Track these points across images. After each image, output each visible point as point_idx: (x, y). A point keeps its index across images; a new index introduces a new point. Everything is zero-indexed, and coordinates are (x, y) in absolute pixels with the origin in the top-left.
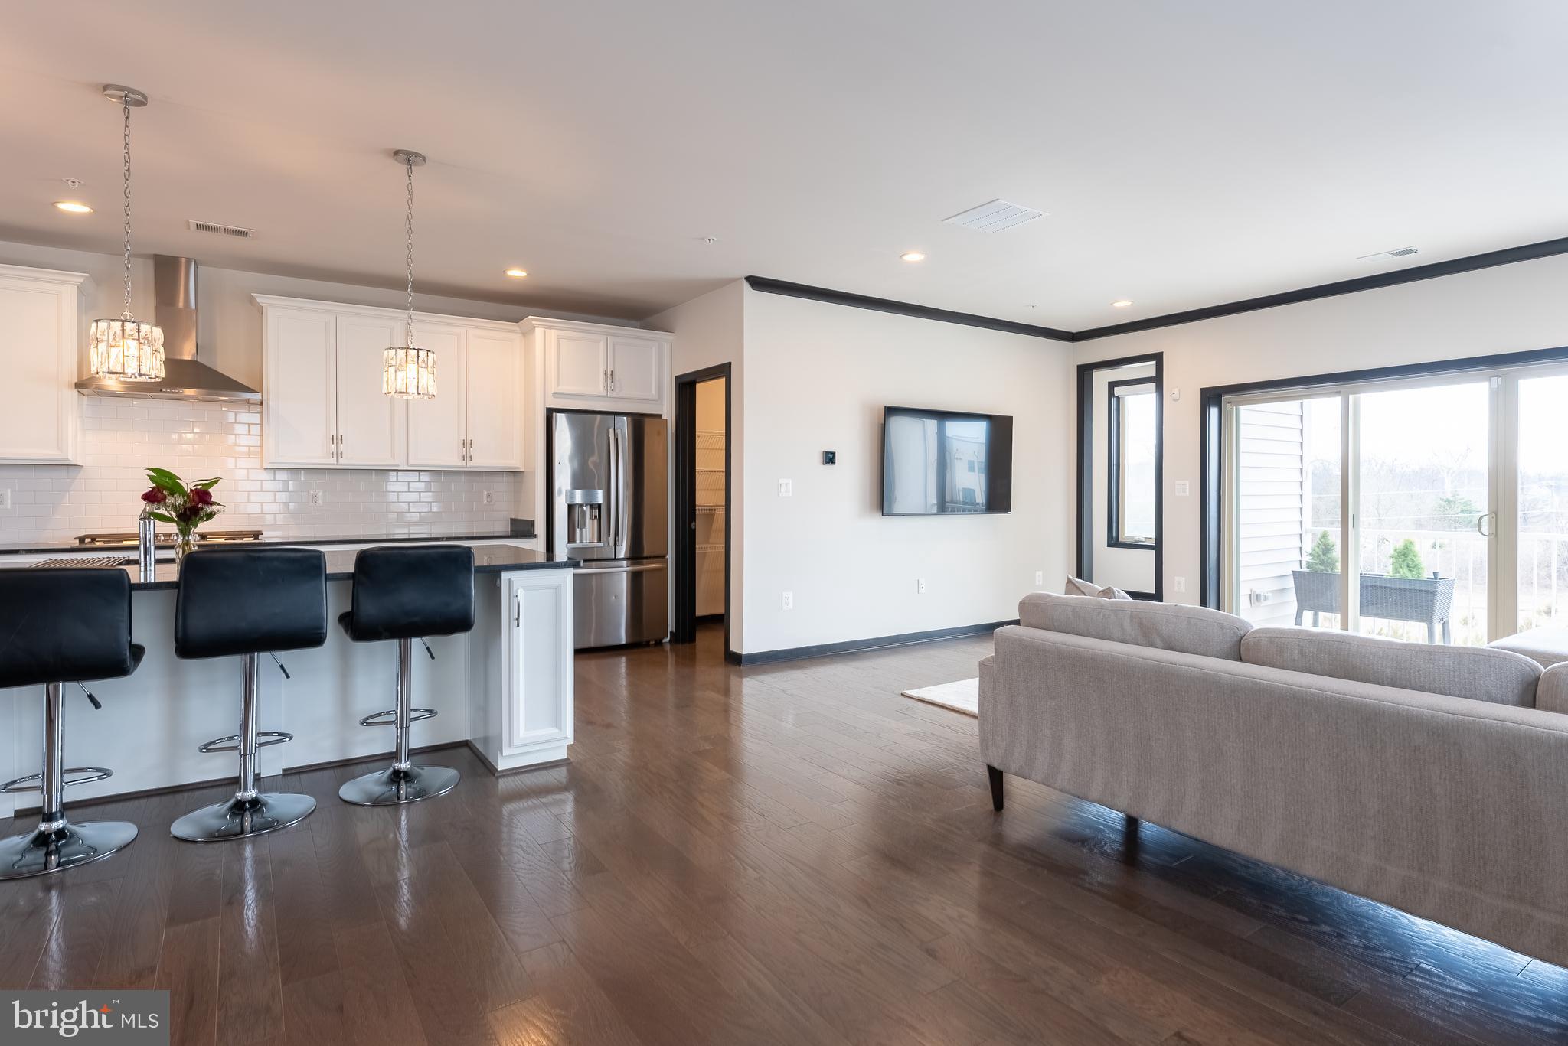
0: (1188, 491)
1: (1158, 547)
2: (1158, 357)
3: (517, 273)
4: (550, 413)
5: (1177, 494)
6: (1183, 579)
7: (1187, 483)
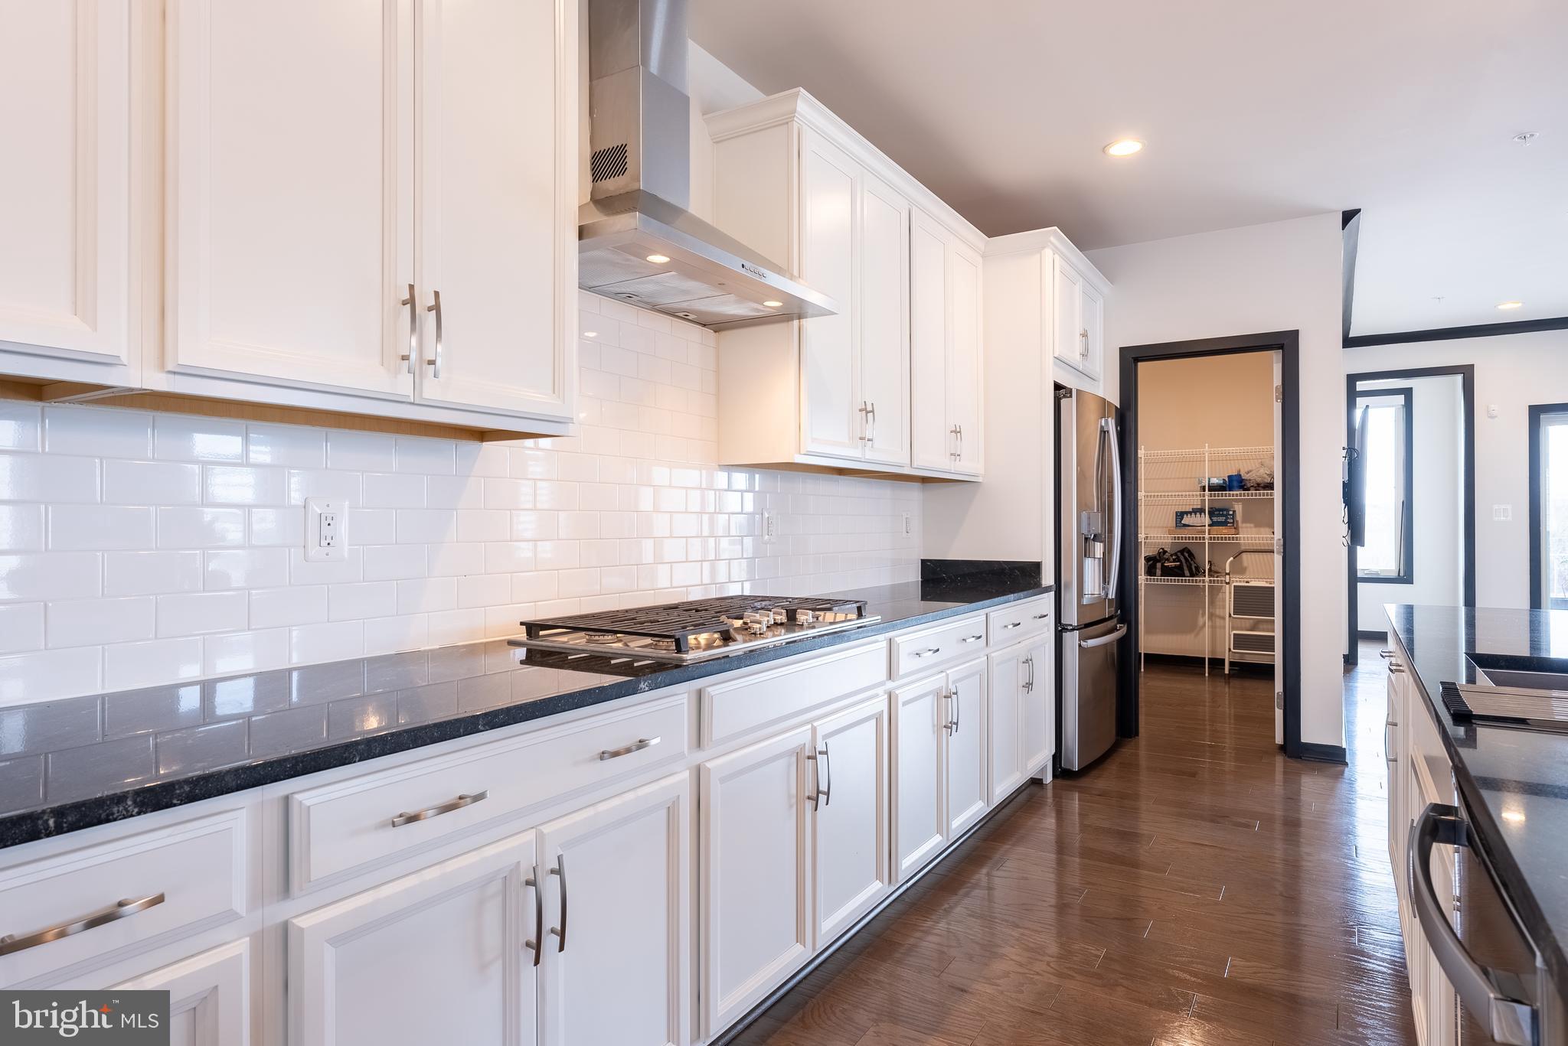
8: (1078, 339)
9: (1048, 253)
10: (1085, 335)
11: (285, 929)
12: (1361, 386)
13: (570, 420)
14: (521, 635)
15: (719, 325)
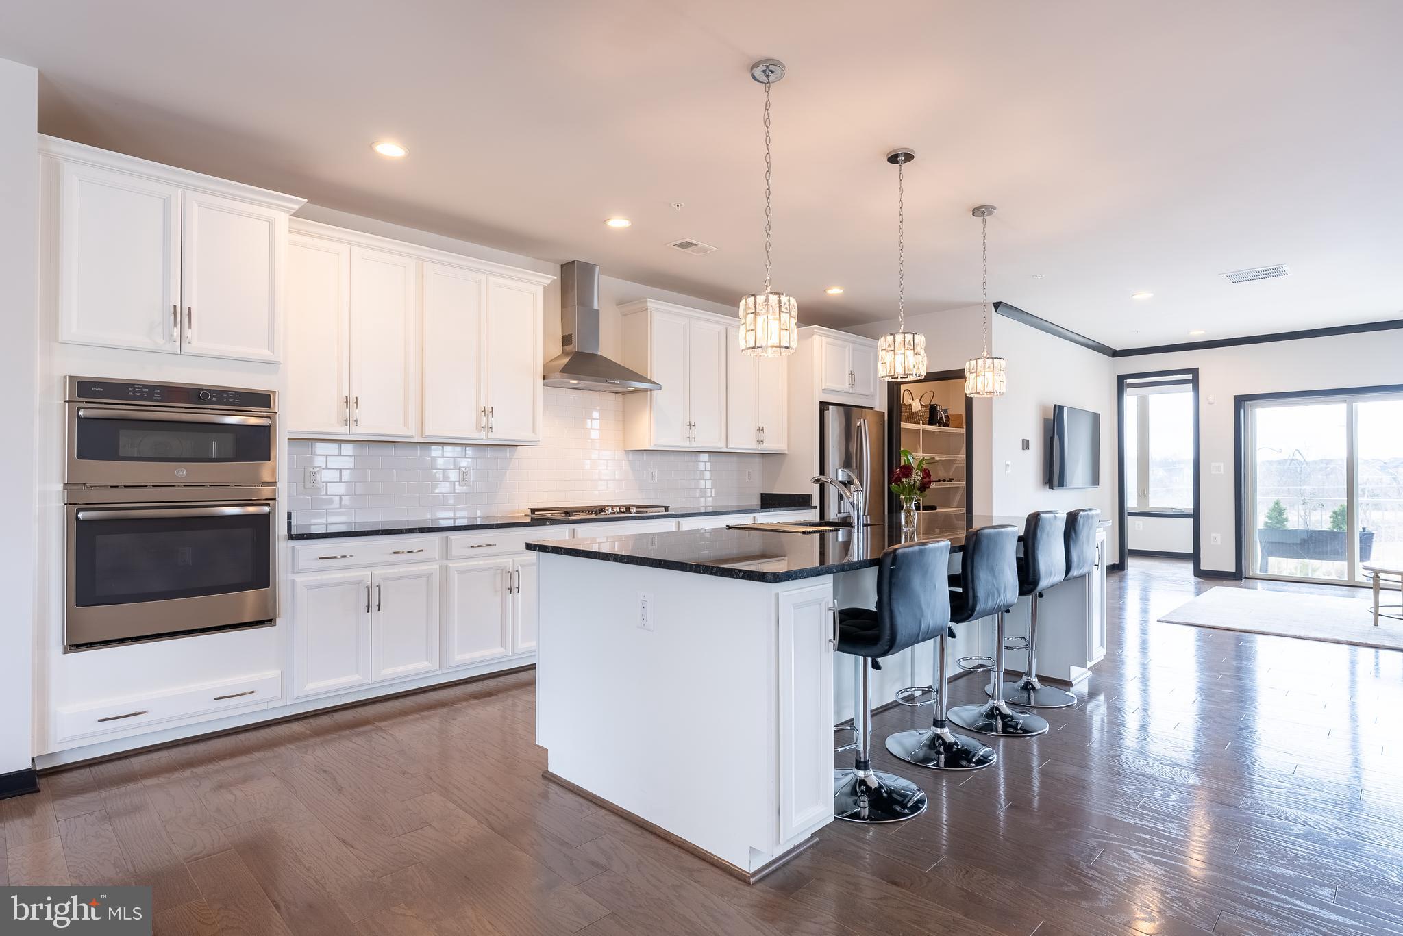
0: (1222, 470)
1: (1196, 516)
2: (1195, 372)
3: (835, 291)
4: (824, 406)
5: (1213, 472)
6: (1219, 536)
7: (1222, 464)
8: (847, 376)
9: (816, 337)
10: (852, 374)
11: (447, 567)
12: (1129, 381)
13: (539, 441)
14: (529, 512)
15: (624, 393)
